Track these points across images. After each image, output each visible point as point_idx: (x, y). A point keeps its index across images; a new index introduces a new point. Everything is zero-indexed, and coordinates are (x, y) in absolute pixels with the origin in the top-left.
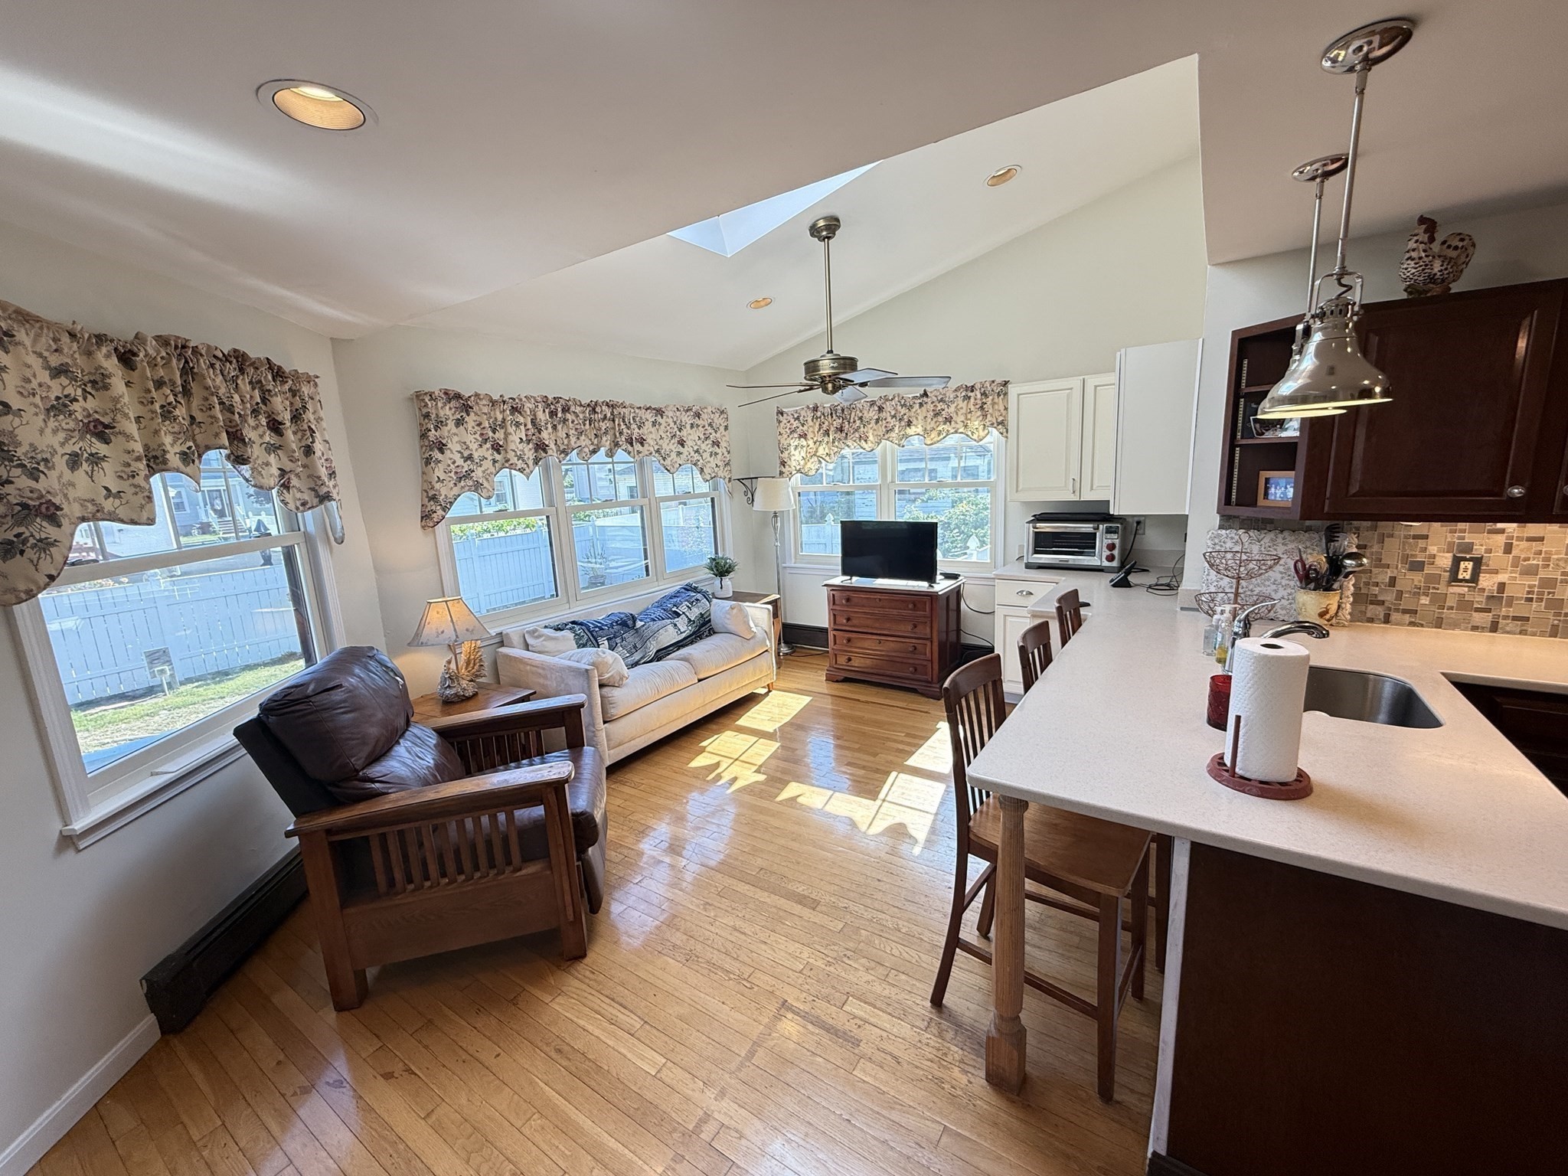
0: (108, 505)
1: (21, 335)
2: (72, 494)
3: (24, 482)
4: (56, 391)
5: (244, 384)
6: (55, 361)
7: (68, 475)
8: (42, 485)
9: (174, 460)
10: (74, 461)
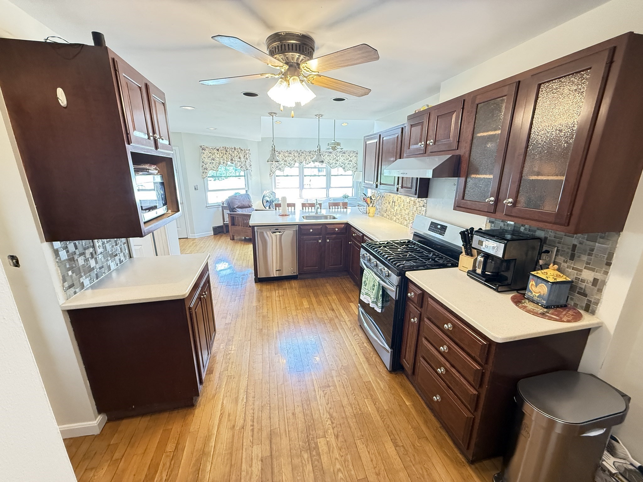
0: (213, 169)
4: (210, 155)
5: (236, 152)
7: (209, 165)
8: (206, 166)
9: (222, 163)
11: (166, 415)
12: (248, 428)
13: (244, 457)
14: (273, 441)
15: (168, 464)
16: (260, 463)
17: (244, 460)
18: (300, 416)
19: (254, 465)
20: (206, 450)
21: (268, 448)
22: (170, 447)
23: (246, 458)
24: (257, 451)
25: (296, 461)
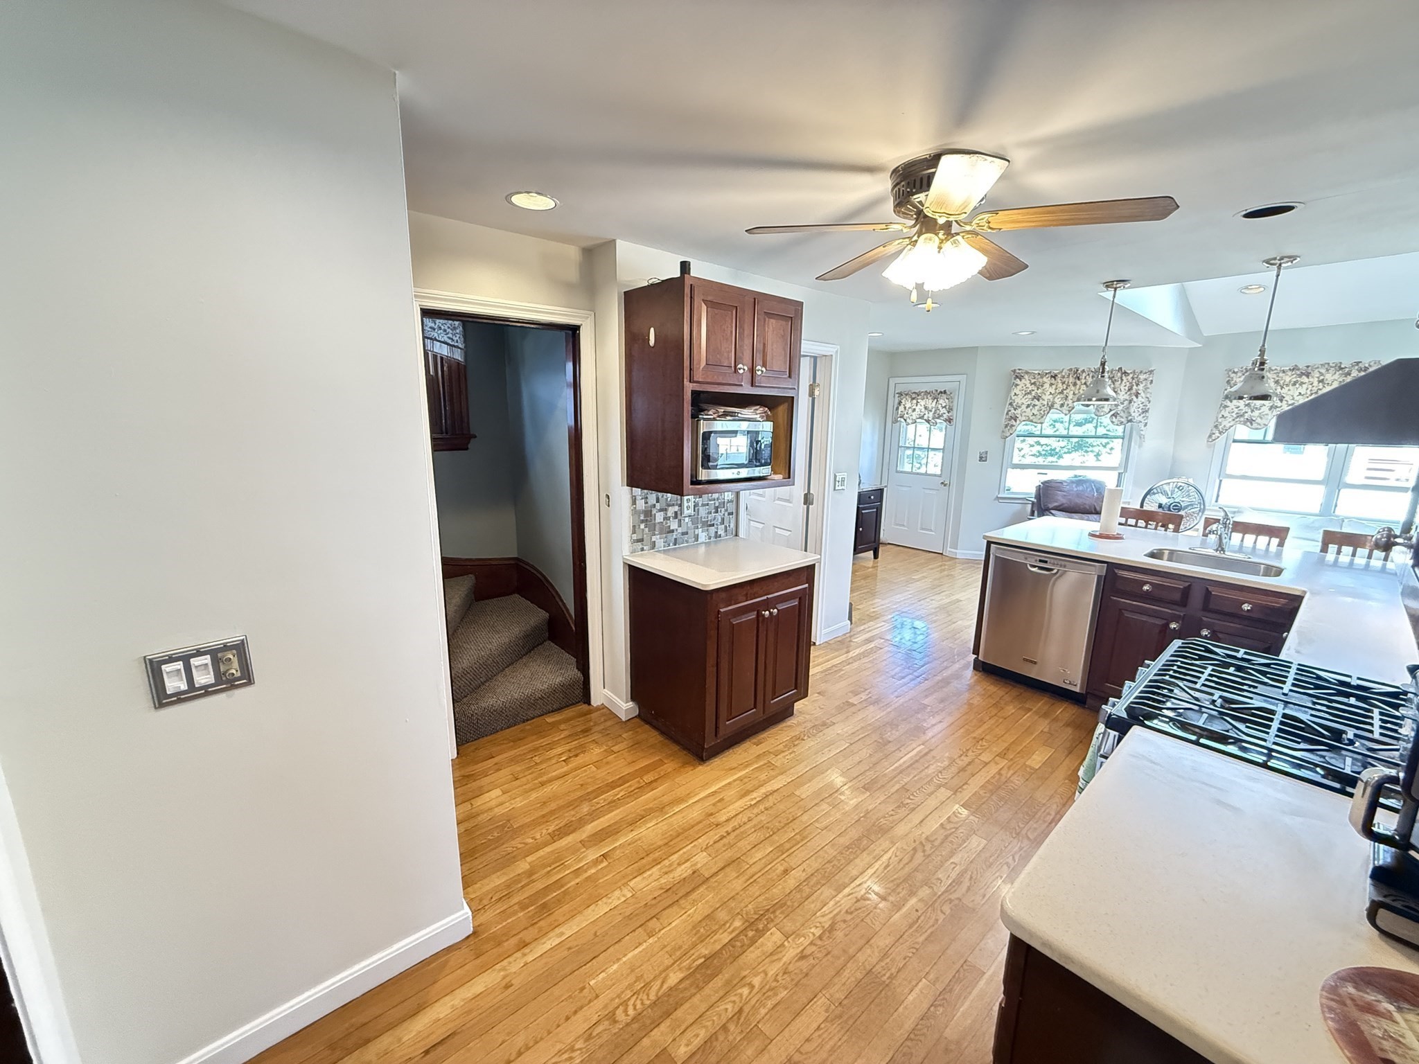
0: (1031, 418)
1: (1026, 377)
2: (1024, 414)
3: (1013, 411)
4: (1030, 389)
6: (1033, 381)
7: (1025, 410)
8: (1015, 412)
10: (1028, 406)
11: (676, 748)
12: (722, 831)
13: (684, 850)
14: (728, 870)
15: (632, 789)
16: (690, 872)
17: (681, 852)
18: (791, 882)
19: (683, 867)
20: (667, 808)
21: (714, 870)
22: (648, 778)
23: (684, 853)
24: (701, 859)
25: (722, 915)
